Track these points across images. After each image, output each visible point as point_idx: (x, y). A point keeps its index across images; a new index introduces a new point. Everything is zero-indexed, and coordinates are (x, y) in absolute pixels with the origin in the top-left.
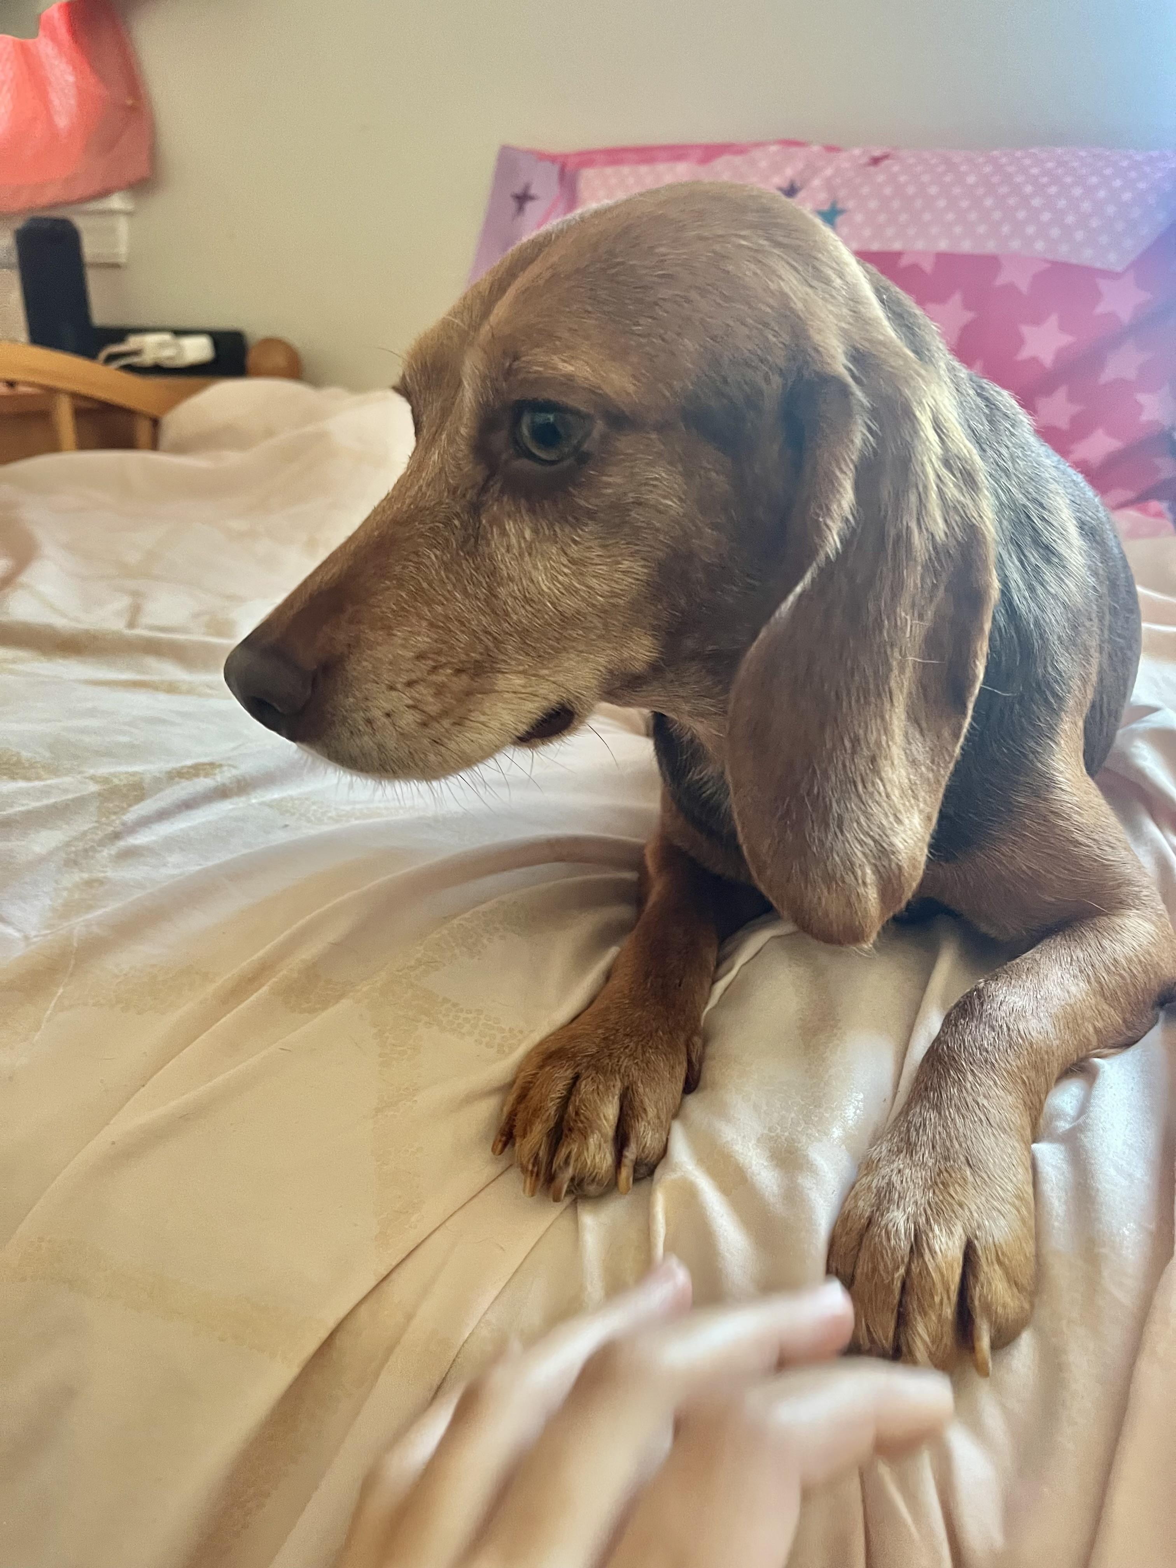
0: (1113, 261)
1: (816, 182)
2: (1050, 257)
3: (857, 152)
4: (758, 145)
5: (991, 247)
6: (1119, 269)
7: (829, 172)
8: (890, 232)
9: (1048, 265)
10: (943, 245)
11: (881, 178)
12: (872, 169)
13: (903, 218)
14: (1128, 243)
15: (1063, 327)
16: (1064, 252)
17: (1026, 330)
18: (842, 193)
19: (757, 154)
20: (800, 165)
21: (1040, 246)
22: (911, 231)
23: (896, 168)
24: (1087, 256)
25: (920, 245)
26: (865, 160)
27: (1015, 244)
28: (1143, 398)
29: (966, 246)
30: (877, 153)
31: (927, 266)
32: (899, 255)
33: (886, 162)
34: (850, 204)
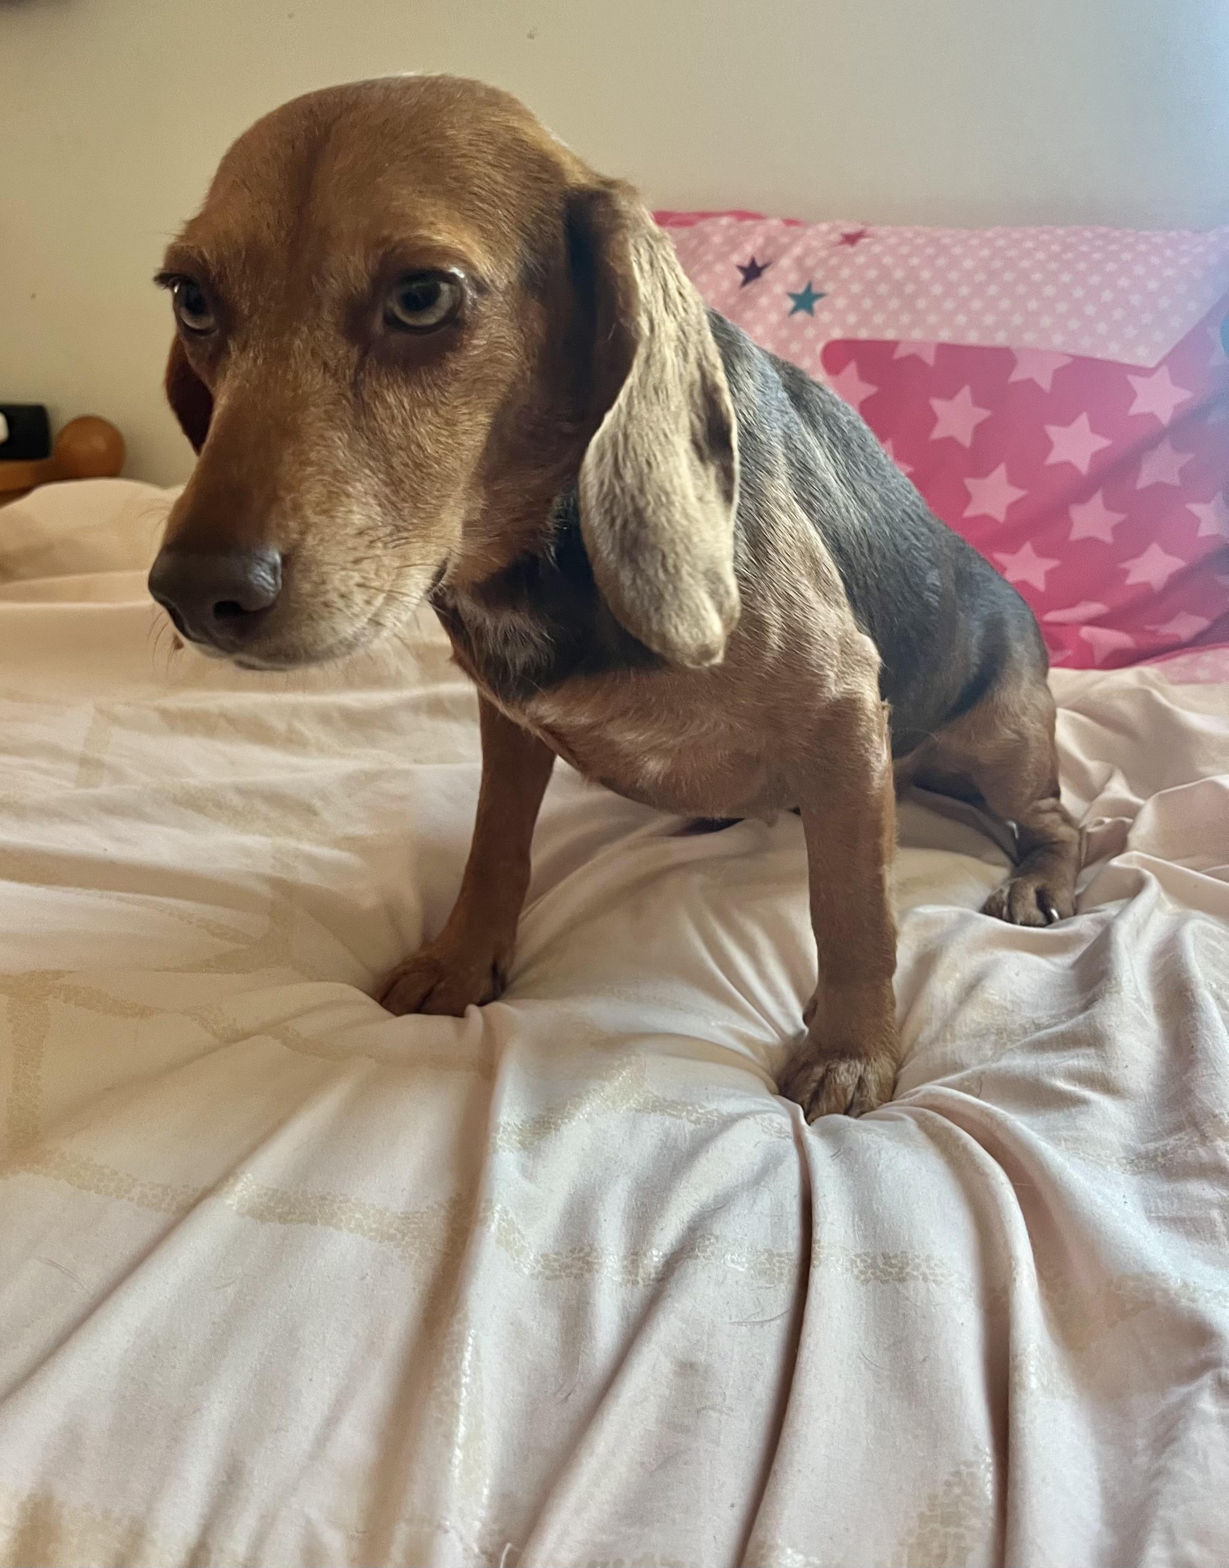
0: (1144, 356)
1: (785, 262)
2: (1071, 351)
3: (824, 227)
4: (705, 215)
5: (1001, 339)
6: (1151, 364)
7: (797, 250)
8: (878, 319)
9: (1069, 360)
10: (945, 336)
11: (861, 260)
12: (849, 249)
13: (894, 304)
14: (1158, 336)
15: (1096, 428)
16: (1085, 346)
17: (1054, 431)
18: (819, 275)
19: (706, 226)
20: (760, 241)
21: (1058, 340)
22: (905, 319)
23: (877, 249)
24: (1113, 351)
25: (917, 334)
26: (835, 237)
27: (1029, 338)
28: (1196, 508)
29: (973, 338)
30: (850, 229)
31: (930, 358)
32: (892, 345)
33: (863, 241)
34: (829, 287)
